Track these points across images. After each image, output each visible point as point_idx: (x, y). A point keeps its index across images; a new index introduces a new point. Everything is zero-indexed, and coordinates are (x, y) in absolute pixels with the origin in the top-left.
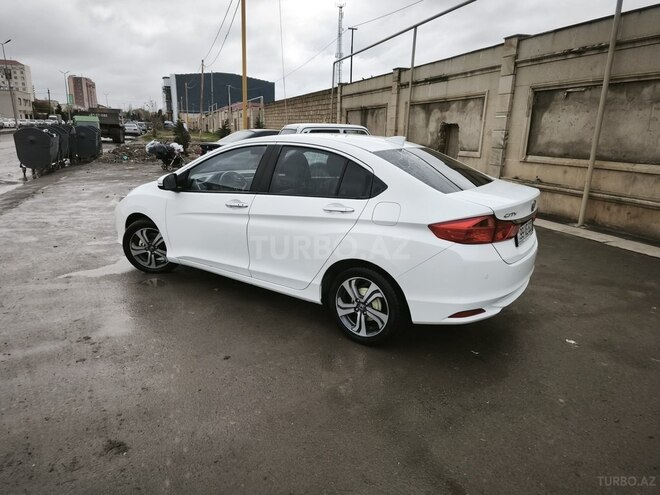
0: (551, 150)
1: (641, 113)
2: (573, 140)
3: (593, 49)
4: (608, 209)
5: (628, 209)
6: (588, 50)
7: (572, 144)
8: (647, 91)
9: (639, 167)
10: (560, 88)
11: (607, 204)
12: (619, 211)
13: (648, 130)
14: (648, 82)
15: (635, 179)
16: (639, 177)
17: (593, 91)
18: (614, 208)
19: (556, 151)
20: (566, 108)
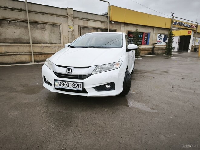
0: (7, 41)
1: (38, 31)
2: (17, 38)
3: (18, 9)
4: (38, 56)
5: (44, 55)
6: (16, 9)
7: (17, 39)
8: (39, 26)
9: (43, 45)
10: (6, 20)
11: (37, 55)
12: (41, 56)
13: (42, 36)
14: (39, 23)
15: (43, 48)
16: (44, 47)
17: (20, 23)
18: (40, 56)
19: (10, 41)
20: (10, 27)
